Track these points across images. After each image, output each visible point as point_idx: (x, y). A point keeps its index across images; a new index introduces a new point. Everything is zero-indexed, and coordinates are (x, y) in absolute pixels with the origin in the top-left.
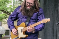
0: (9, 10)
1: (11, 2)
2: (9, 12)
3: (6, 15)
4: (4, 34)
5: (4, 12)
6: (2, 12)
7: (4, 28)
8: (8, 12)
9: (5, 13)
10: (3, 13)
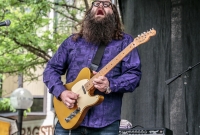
0: (42, 45)
1: (48, 24)
2: (43, 49)
3: (35, 56)
4: (29, 110)
5: (29, 50)
6: (25, 50)
7: (29, 93)
8: (39, 49)
9: (32, 51)
10: (26, 52)
